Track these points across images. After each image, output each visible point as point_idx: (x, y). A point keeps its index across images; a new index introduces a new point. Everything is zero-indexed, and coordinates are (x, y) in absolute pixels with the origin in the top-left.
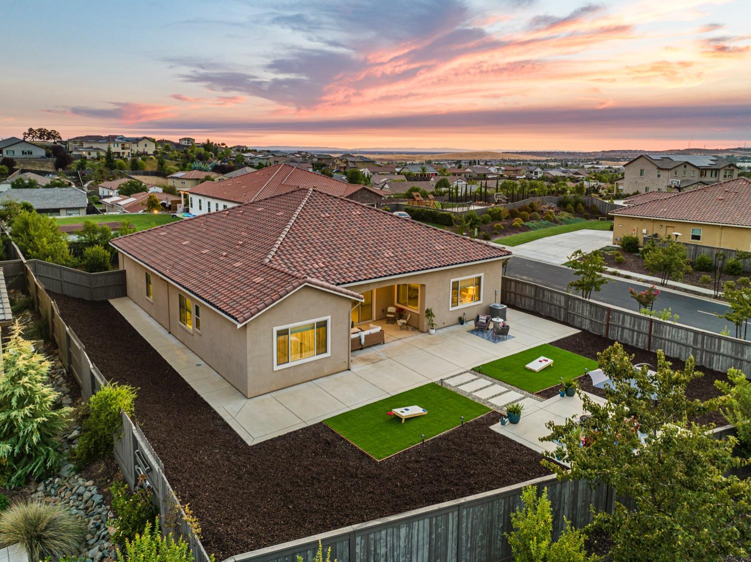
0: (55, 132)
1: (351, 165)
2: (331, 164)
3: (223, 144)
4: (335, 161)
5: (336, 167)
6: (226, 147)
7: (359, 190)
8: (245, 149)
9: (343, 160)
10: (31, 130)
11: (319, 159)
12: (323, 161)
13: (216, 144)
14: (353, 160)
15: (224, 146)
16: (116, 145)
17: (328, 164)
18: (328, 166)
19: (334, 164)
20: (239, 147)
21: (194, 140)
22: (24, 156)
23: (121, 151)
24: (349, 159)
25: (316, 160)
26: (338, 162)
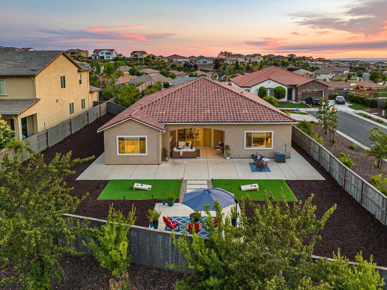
0: (231, 53)
1: (380, 68)
2: (367, 68)
3: (311, 57)
4: (370, 66)
5: (370, 70)
6: (313, 58)
7: (311, 82)
8: (323, 60)
9: (376, 66)
10: (221, 52)
11: (360, 65)
12: (363, 67)
13: (307, 57)
14: (383, 66)
15: (311, 58)
16: (242, 58)
17: (365, 68)
18: (366, 69)
19: (369, 68)
20: (320, 58)
21: (295, 55)
22: (204, 64)
23: (244, 61)
24: (380, 65)
25: (358, 65)
26: (373, 67)
